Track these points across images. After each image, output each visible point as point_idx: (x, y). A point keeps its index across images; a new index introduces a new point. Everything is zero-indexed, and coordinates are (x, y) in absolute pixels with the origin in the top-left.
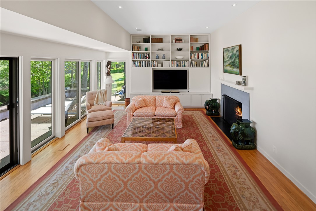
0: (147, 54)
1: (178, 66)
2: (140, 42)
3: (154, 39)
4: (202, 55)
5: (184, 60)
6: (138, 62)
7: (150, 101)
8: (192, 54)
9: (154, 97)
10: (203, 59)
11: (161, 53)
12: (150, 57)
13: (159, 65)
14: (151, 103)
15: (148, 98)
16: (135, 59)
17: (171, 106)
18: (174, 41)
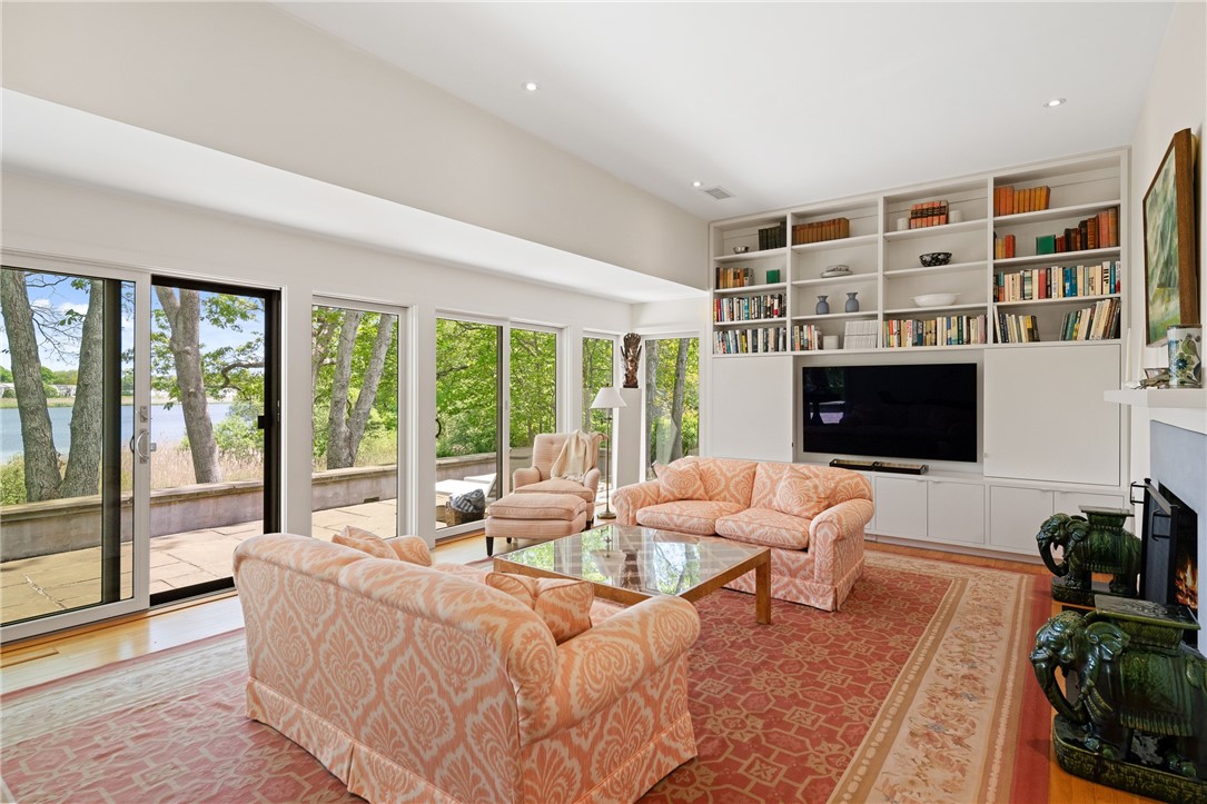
0: (772, 297)
1: (920, 341)
2: (747, 250)
3: (803, 227)
4: (1069, 276)
5: (959, 313)
6: (738, 332)
7: (728, 480)
8: (1008, 279)
9: (750, 468)
10: (1080, 297)
11: (838, 289)
12: (785, 308)
13: (830, 341)
14: (731, 488)
15: (721, 469)
16: (727, 322)
17: (807, 510)
18: (902, 222)
